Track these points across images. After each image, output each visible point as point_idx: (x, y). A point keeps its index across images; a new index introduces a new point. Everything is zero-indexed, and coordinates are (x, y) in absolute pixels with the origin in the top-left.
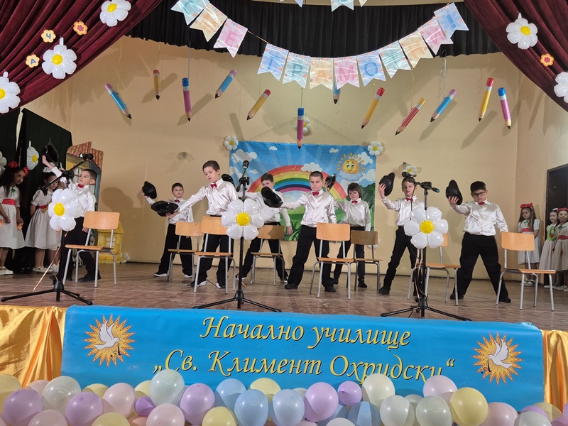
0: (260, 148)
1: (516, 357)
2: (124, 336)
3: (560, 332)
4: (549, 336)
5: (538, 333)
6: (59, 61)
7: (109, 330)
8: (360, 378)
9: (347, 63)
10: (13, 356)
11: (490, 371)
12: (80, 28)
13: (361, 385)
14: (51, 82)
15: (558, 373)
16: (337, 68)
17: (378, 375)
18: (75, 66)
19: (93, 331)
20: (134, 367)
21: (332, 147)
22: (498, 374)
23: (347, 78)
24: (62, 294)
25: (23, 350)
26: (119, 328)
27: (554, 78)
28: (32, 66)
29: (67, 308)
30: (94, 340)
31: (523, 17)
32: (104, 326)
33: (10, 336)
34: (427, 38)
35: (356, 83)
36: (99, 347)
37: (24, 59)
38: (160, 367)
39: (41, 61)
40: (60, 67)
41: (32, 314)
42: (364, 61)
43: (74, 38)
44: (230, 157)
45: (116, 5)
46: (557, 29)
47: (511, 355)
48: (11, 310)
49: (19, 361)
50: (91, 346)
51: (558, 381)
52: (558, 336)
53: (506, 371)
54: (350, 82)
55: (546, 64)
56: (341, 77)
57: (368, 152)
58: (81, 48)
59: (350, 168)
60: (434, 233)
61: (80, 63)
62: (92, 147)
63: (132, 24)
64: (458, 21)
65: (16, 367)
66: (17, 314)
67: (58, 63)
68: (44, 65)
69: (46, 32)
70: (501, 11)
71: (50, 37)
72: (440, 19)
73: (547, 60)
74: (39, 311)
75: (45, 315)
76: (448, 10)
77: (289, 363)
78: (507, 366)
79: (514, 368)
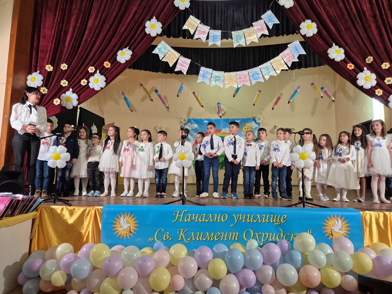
0: (199, 122)
1: (347, 227)
2: (133, 223)
3: (371, 212)
4: (365, 215)
5: (359, 213)
7: (125, 220)
8: (261, 242)
9: (243, 74)
11: (333, 236)
12: (107, 65)
16: (238, 77)
18: (105, 83)
19: (117, 221)
26: (130, 219)
27: (356, 76)
28: (83, 85)
30: (117, 226)
31: (336, 45)
32: (122, 218)
34: (285, 59)
35: (248, 84)
36: (120, 229)
37: (80, 81)
38: (152, 239)
39: (89, 82)
40: (98, 84)
42: (252, 73)
43: (104, 70)
45: (124, 52)
46: (355, 50)
47: (345, 226)
48: (74, 209)
50: (116, 229)
52: (370, 215)
53: (342, 235)
54: (245, 83)
55: (350, 69)
56: (240, 81)
58: (107, 75)
61: (108, 82)
64: (300, 50)
66: (78, 211)
69: (91, 68)
70: (324, 43)
72: (291, 49)
73: (351, 66)
74: (88, 209)
75: (92, 210)
76: (295, 44)
77: (221, 235)
78: (342, 232)
79: (346, 233)
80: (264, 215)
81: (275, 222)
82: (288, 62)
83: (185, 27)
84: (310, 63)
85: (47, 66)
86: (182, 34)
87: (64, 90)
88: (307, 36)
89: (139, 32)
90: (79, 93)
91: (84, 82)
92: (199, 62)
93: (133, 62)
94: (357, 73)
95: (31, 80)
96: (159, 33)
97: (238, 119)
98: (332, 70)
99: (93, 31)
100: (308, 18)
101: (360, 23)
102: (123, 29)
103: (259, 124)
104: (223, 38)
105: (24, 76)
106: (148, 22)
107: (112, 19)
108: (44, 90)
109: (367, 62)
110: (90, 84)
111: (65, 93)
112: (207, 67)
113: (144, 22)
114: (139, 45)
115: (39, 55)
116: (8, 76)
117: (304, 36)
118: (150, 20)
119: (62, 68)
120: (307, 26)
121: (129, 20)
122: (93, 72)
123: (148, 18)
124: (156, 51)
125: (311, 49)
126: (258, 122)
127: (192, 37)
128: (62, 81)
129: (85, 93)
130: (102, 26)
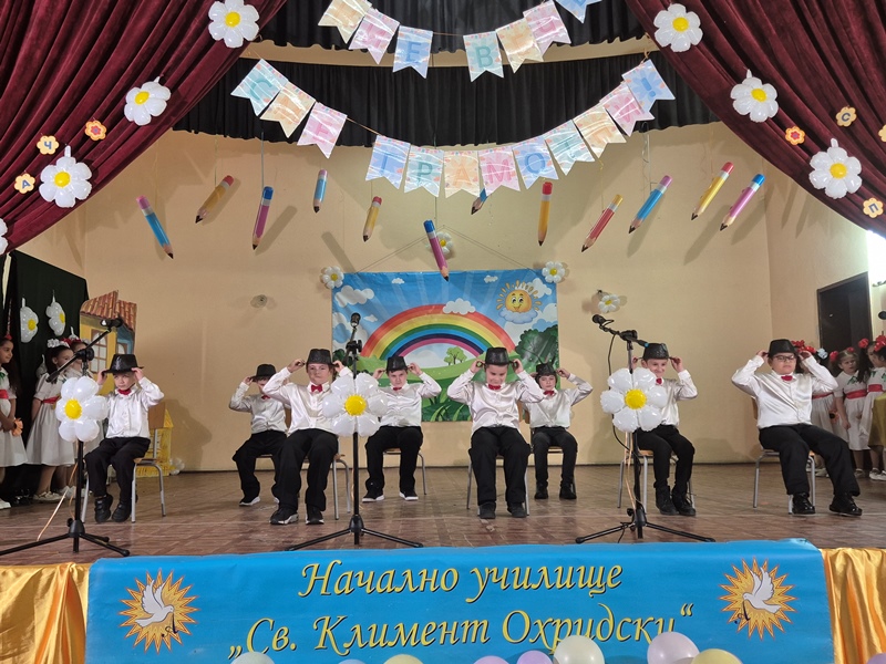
0: (378, 282)
1: (785, 594)
2: (181, 603)
3: (849, 551)
4: (833, 558)
5: (817, 555)
6: (65, 181)
7: (158, 595)
8: (550, 644)
9: (499, 156)
10: (9, 645)
11: (748, 619)
12: (95, 130)
13: (551, 656)
14: (54, 213)
15: (851, 614)
16: (484, 165)
17: (577, 638)
18: (89, 187)
19: (133, 599)
20: (199, 650)
21: (488, 273)
22: (760, 622)
23: (500, 178)
24: (81, 540)
25: (25, 635)
26: (173, 591)
27: (808, 161)
28: (23, 191)
29: (91, 564)
30: (135, 612)
31: (754, 74)
32: (149, 588)
33: (4, 615)
34: (614, 113)
35: (514, 185)
36: (143, 623)
37: (12, 180)
38: (239, 649)
39: (38, 183)
40: (67, 189)
41: (36, 578)
42: (524, 152)
43: (86, 145)
44: (333, 298)
45: (147, 93)
46: (806, 89)
47: (779, 591)
48: (5, 574)
49: (19, 653)
50: (130, 622)
51: (854, 627)
52: (847, 557)
53: (773, 618)
54: (504, 183)
55: (794, 142)
56: (491, 177)
57: (543, 278)
58: (97, 160)
59: (517, 304)
60: (647, 408)
61: (97, 183)
62: (119, 298)
63: (173, 119)
64: (658, 87)
66: (15, 580)
67: (62, 185)
68: (41, 188)
69: (44, 139)
70: (721, 68)
71: (50, 147)
72: (632, 85)
73: (795, 135)
74: (47, 573)
75: (57, 577)
76: (642, 72)
77: (439, 628)
78: (773, 609)
79: (784, 612)
80: (560, 568)
82: (625, 122)
88: (675, 49)
94: (811, 154)
109: (841, 123)
117: (666, 50)
120: (675, 22)
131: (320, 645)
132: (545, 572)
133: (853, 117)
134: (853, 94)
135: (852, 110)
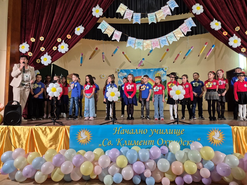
1: (222, 136)
2: (89, 135)
4: (234, 129)
5: (230, 127)
10: (54, 142)
11: (213, 142)
12: (69, 37)
14: (61, 54)
15: (238, 140)
16: (152, 42)
18: (68, 49)
20: (92, 145)
22: (216, 142)
25: (57, 140)
26: (87, 133)
28: (55, 50)
29: (70, 126)
30: (79, 137)
31: (216, 19)
32: (82, 132)
33: (53, 136)
34: (182, 29)
35: (159, 47)
36: (81, 139)
37: (52, 48)
38: (101, 145)
40: (64, 49)
42: (161, 40)
43: (67, 40)
46: (228, 22)
48: (53, 128)
49: (56, 144)
50: (79, 139)
51: (238, 144)
52: (237, 128)
53: (219, 141)
55: (225, 35)
58: (69, 43)
64: (193, 23)
65: (55, 146)
66: (55, 129)
70: (208, 18)
72: (187, 23)
73: (225, 33)
74: (61, 128)
75: (63, 128)
76: (189, 20)
77: (143, 142)
78: (220, 139)
79: (222, 140)
80: (170, 130)
81: (177, 134)
82: (184, 32)
83: (118, 11)
84: (199, 32)
85: (31, 38)
86: (115, 16)
87: (43, 54)
88: (197, 14)
89: (88, 15)
90: (52, 55)
91: (55, 48)
92: (127, 33)
93: (85, 34)
94: (229, 38)
95: (22, 48)
96: (101, 15)
97: (152, 69)
98: (213, 36)
99: (59, 15)
100: (197, 3)
101: (231, 5)
102: (78, 13)
103: (165, 72)
104: (142, 18)
105: (18, 45)
106: (94, 8)
107: (71, 7)
108: (30, 54)
109: (236, 30)
110: (58, 49)
111: (43, 55)
112: (132, 37)
113: (91, 8)
114: (89, 23)
115: (26, 32)
116: (7, 46)
117: (195, 15)
118: (95, 7)
119: (40, 39)
120: (197, 8)
121: (82, 7)
122: (60, 41)
123: (94, 5)
124: (99, 27)
125: (199, 23)
126: (165, 70)
127: (122, 17)
128: (41, 48)
129: (56, 55)
130: (65, 12)
131: (118, 145)
132: (167, 130)
133: (239, 29)
134: (239, 24)
135: (239, 27)
